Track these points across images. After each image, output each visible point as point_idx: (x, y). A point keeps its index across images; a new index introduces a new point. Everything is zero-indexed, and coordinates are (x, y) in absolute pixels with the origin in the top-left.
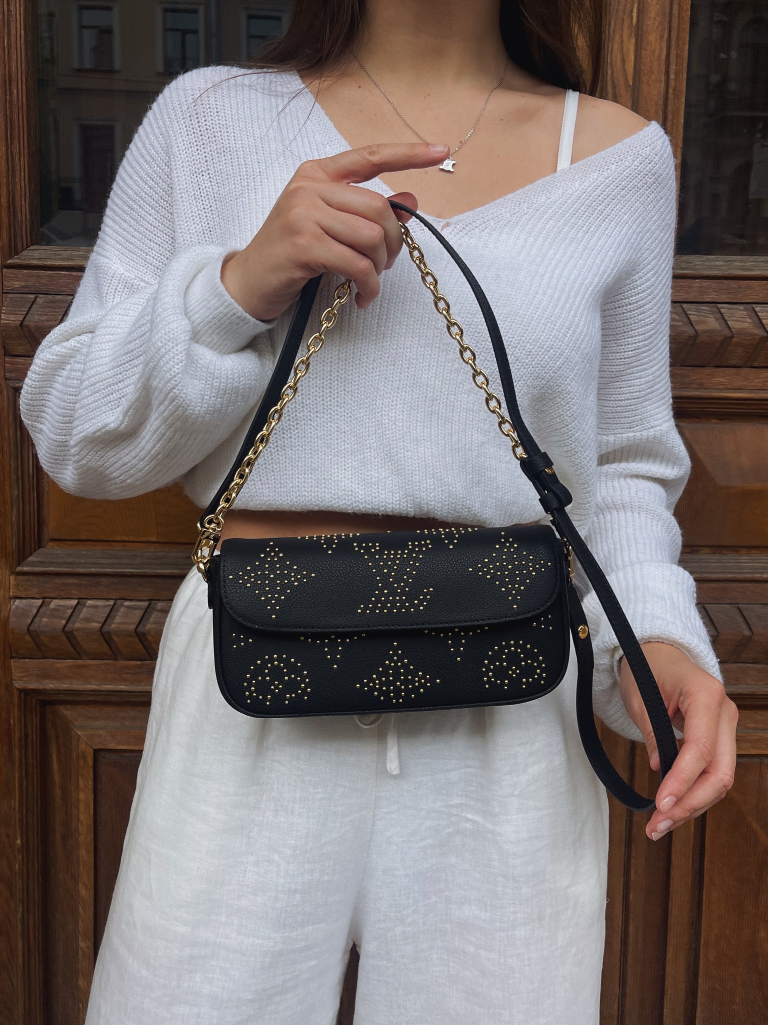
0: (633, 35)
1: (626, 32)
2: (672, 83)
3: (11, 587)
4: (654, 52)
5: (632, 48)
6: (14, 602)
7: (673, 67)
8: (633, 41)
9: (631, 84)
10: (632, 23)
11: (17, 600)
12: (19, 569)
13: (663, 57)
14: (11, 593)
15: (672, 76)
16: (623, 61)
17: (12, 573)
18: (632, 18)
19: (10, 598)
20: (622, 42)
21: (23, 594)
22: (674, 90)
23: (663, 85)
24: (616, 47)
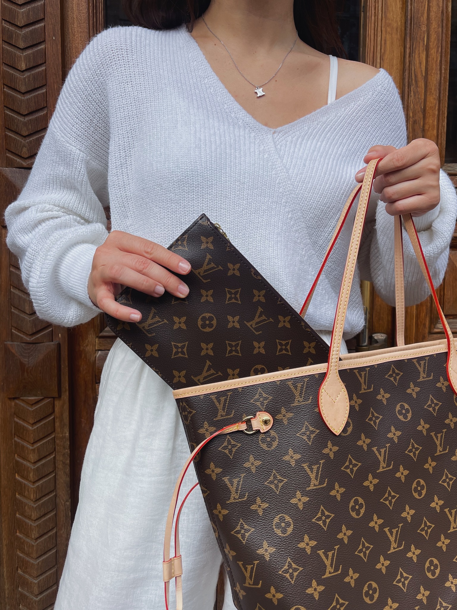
0: (425, 50)
1: (421, 48)
2: (443, 75)
3: (96, 344)
4: (434, 59)
5: (424, 57)
6: (98, 353)
7: (443, 67)
8: (425, 53)
9: (424, 75)
10: (424, 44)
11: (100, 352)
12: (101, 334)
13: (439, 61)
14: (96, 348)
15: (443, 71)
16: (420, 63)
17: (97, 337)
18: (424, 41)
19: (96, 350)
20: (419, 53)
21: (102, 348)
22: (444, 78)
23: (439, 76)
24: (416, 56)
